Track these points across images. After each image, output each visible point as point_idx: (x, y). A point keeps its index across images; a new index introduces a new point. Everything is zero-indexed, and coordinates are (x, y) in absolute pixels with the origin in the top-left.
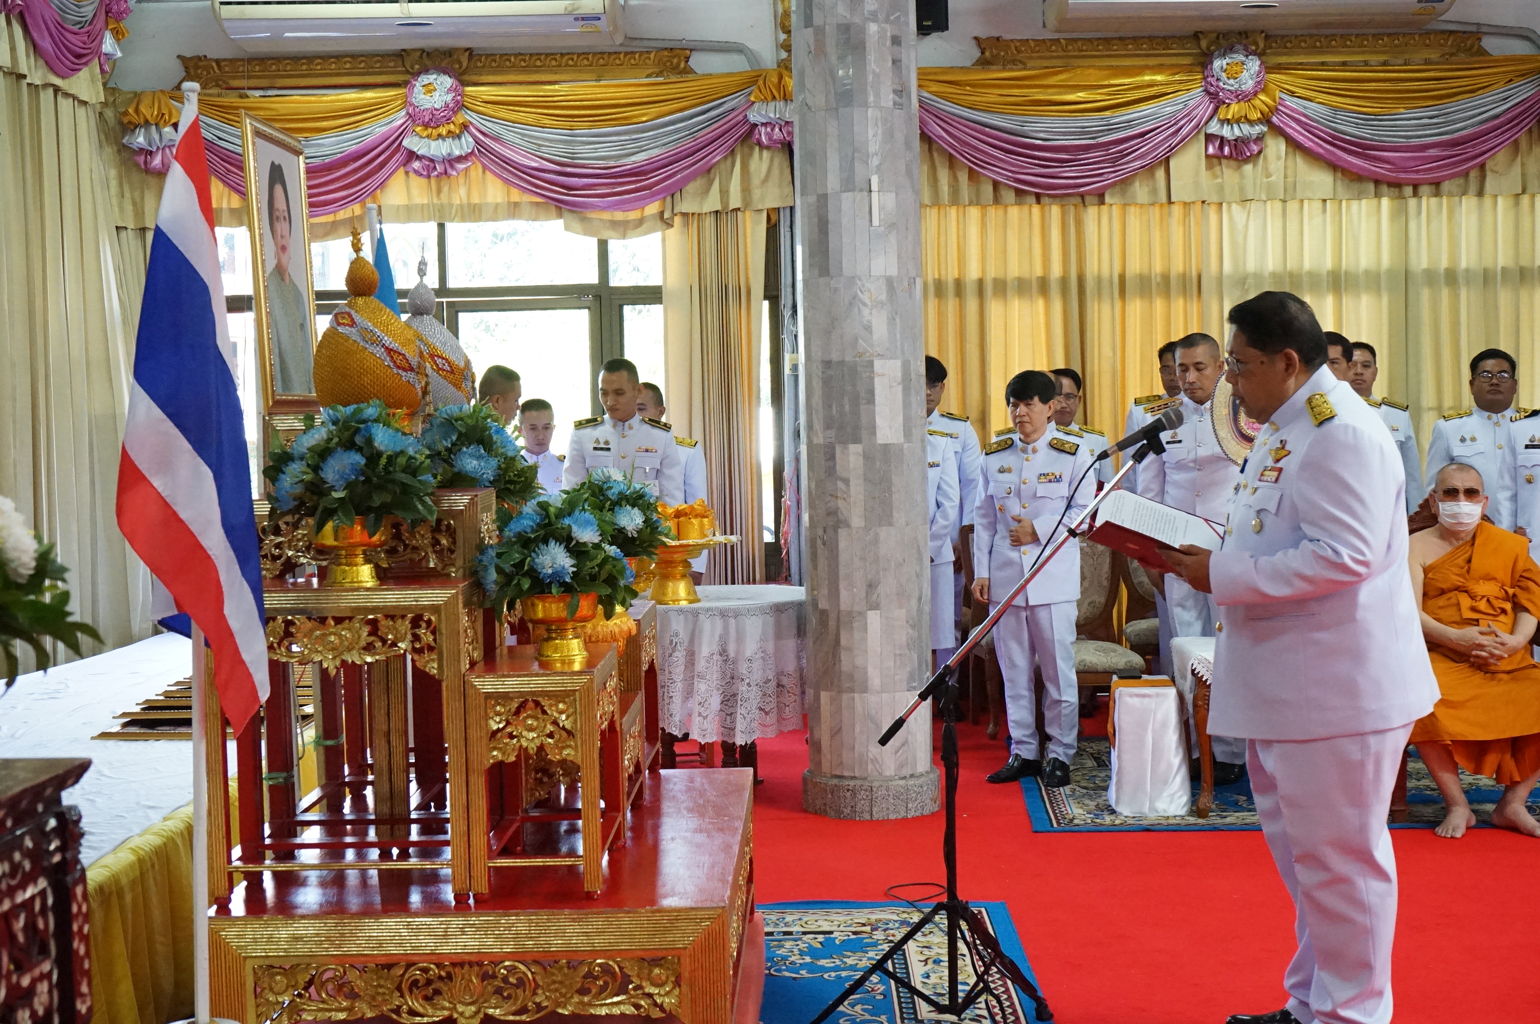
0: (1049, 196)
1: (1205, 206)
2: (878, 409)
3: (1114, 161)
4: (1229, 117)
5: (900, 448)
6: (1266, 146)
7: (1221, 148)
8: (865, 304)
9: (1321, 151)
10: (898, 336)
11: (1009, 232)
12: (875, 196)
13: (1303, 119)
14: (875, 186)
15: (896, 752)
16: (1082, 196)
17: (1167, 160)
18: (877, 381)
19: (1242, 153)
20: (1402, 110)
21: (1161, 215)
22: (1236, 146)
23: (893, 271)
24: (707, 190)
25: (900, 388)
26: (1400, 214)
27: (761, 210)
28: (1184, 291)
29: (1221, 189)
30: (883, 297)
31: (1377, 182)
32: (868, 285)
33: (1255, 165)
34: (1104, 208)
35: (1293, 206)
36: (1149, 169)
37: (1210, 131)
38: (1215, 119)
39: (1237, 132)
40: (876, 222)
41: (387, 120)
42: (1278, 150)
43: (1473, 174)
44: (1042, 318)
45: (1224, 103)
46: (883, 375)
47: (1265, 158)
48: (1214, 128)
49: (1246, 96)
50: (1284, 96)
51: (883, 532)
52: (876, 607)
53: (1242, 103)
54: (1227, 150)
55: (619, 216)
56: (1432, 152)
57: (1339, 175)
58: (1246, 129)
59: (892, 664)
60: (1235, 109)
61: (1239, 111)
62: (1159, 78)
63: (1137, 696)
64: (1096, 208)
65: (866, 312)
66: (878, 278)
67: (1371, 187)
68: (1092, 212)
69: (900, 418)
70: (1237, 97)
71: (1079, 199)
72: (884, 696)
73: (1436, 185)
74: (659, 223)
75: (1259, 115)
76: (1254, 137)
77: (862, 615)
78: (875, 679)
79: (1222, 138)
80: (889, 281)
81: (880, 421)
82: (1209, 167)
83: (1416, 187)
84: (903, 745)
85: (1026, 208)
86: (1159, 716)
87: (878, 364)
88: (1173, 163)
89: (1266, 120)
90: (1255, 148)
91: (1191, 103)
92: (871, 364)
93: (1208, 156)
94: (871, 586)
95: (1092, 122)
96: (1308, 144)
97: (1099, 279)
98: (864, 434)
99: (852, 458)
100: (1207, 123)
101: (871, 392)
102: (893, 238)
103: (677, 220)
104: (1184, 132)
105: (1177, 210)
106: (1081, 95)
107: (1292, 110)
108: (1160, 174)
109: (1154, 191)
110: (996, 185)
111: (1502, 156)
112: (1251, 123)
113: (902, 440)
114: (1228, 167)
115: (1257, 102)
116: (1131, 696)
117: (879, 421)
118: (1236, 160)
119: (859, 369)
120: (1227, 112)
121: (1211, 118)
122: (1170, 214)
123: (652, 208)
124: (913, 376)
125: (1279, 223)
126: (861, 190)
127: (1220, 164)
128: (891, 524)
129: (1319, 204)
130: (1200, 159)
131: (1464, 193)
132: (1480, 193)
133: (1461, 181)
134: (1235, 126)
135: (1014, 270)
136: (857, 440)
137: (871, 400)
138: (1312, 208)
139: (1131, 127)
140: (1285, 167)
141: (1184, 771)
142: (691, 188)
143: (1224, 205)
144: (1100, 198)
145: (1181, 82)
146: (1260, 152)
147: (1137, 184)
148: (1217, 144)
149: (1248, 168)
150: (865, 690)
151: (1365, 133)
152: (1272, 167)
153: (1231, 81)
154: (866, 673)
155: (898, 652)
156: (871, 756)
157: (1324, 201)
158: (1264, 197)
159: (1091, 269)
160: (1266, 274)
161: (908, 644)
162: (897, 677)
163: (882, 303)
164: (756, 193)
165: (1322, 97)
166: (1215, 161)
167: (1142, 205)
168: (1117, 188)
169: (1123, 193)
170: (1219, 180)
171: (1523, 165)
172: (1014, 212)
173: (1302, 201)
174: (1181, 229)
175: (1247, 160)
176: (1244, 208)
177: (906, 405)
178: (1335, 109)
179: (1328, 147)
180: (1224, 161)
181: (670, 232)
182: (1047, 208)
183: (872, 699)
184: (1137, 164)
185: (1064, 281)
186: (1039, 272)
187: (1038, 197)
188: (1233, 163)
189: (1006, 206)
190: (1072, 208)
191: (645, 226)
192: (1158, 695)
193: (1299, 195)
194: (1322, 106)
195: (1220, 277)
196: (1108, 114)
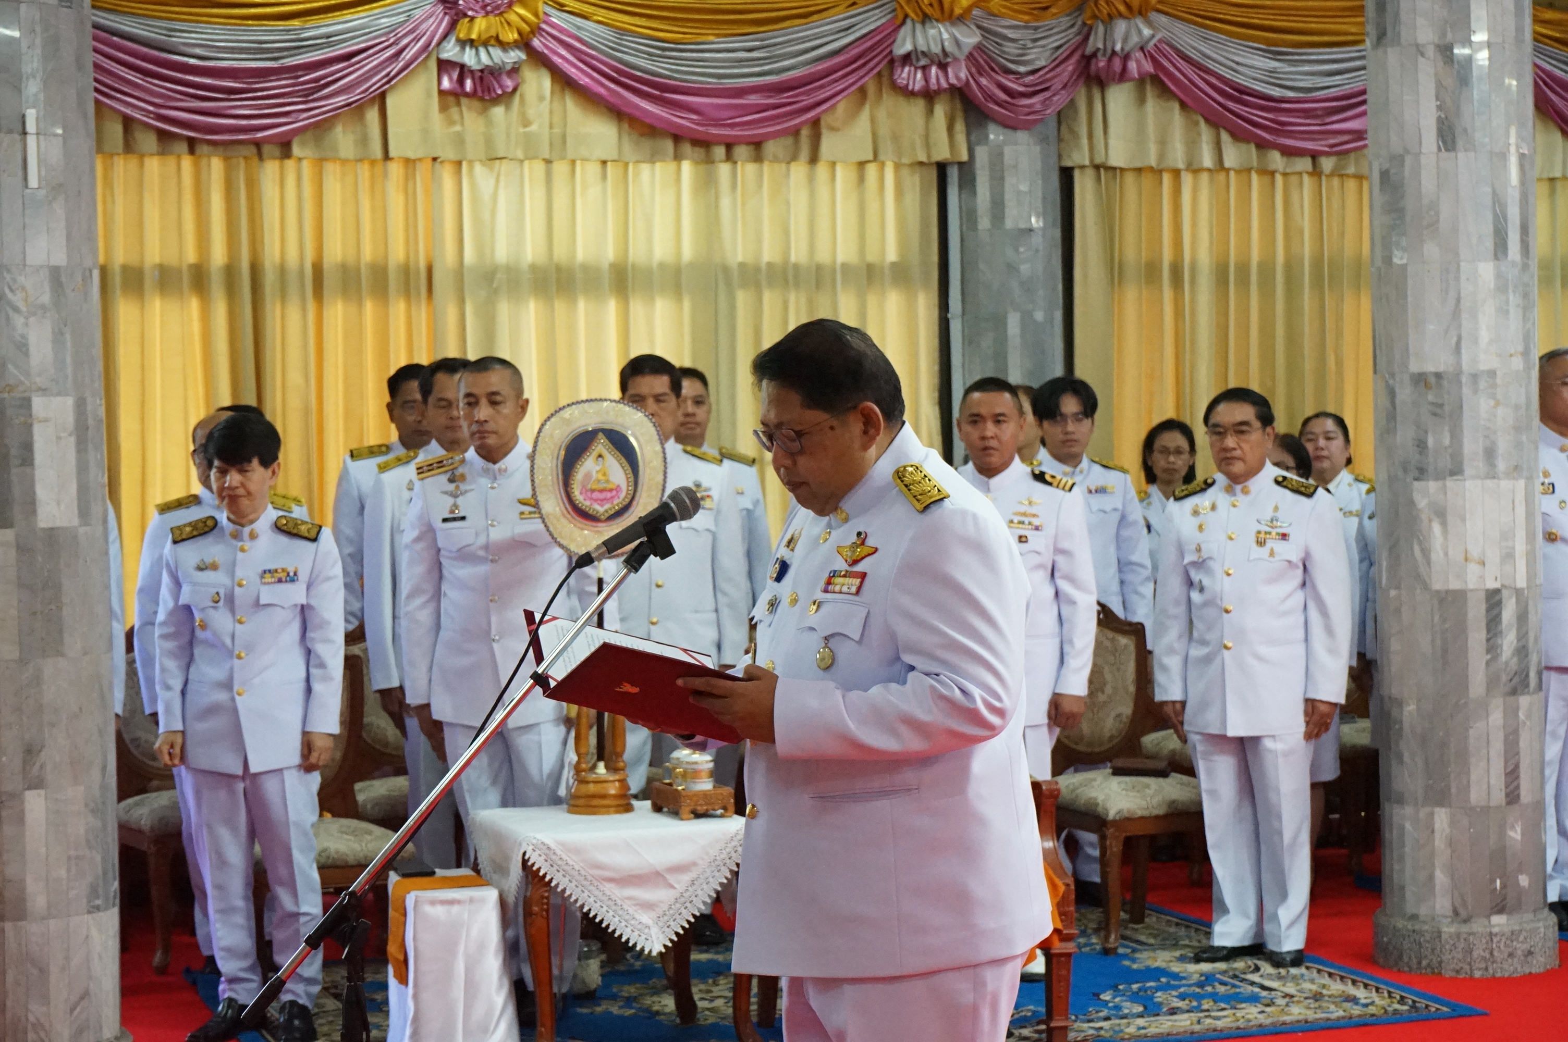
0: (209, 142)
1: (437, 165)
2: (39, 474)
3: (307, 94)
4: (474, 36)
5: (73, 534)
6: (524, 81)
7: (461, 81)
8: (16, 310)
9: (602, 91)
10: (69, 360)
11: (147, 195)
12: (31, 141)
13: (578, 45)
14: (31, 127)
15: (72, 1010)
16: (258, 144)
17: (383, 96)
18: (38, 431)
19: (489, 90)
20: (711, 38)
21: (372, 177)
22: (481, 78)
23: (60, 258)
25: (72, 440)
26: (706, 184)
28: (407, 291)
29: (460, 141)
30: (46, 298)
31: (677, 138)
32: (21, 279)
33: (508, 107)
34: (290, 164)
35: (561, 168)
36: (357, 109)
37: (445, 56)
38: (453, 40)
39: (485, 59)
40: (33, 182)
42: (540, 86)
43: (805, 132)
44: (196, 327)
45: (465, 15)
46: (46, 420)
47: (522, 96)
48: (450, 51)
49: (498, 7)
50: (548, 10)
51: (49, 667)
52: (37, 784)
53: (491, 17)
54: (468, 84)
56: (753, 99)
57: (626, 126)
58: (497, 53)
59: (63, 873)
60: (481, 26)
61: (488, 28)
63: (443, 902)
64: (277, 163)
65: (18, 321)
66: (38, 269)
67: (669, 145)
68: (271, 168)
69: (73, 488)
70: (484, 7)
71: (253, 149)
72: (52, 923)
73: (757, 145)
75: (516, 36)
76: (509, 67)
77: (16, 797)
78: (37, 898)
79: (462, 67)
80: (55, 274)
81: (42, 493)
82: (444, 108)
83: (729, 147)
84: (82, 998)
85: (171, 161)
86: (474, 932)
87: (38, 403)
88: (390, 101)
89: (524, 44)
91: (418, 13)
92: (26, 403)
93: (442, 93)
94: (30, 752)
95: (274, 34)
96: (584, 80)
97: (282, 271)
98: (17, 512)
100: (439, 44)
101: (28, 447)
102: (59, 209)
104: (408, 55)
105: (395, 169)
107: (562, 30)
108: (372, 115)
109: (364, 141)
110: (128, 122)
111: (842, 106)
112: (504, 46)
113: (76, 522)
114: (469, 108)
115: (512, 17)
116: (433, 903)
117: (40, 492)
118: (482, 99)
119: (9, 412)
120: (470, 30)
121: (445, 37)
122: (385, 174)
124: (90, 422)
125: (540, 193)
126: (10, 131)
127: (458, 104)
128: (60, 654)
129: (597, 167)
130: (429, 95)
131: (794, 158)
132: (814, 159)
133: (789, 141)
134: (482, 51)
135: (153, 255)
136: (5, 523)
137: (27, 460)
138: (589, 172)
139: (330, 45)
140: (551, 112)
141: (511, 1011)
143: (464, 164)
144: (285, 147)
146: (515, 89)
147: (339, 129)
148: (455, 75)
149: (498, 111)
150: (21, 914)
151: (661, 67)
152: (531, 112)
154: (23, 890)
155: (72, 853)
156: (32, 1018)
157: (604, 163)
158: (520, 154)
159: (271, 255)
160: (525, 266)
161: (88, 841)
162: (72, 894)
163: (43, 307)
165: (602, 15)
166: (451, 99)
167: (344, 162)
168: (309, 134)
169: (318, 141)
170: (457, 128)
171: (873, 120)
172: (153, 165)
173: (573, 162)
174: (401, 198)
175: (496, 100)
176: (491, 169)
177: (82, 468)
178: (622, 31)
179: (612, 86)
180: (464, 101)
182: (204, 161)
183: (33, 928)
184: (340, 100)
185: (230, 272)
186: (191, 257)
187: (192, 145)
188: (476, 104)
189: (142, 156)
190: (242, 162)
192: (471, 900)
193: (570, 155)
194: (601, 27)
195: (460, 271)
196: (296, 23)
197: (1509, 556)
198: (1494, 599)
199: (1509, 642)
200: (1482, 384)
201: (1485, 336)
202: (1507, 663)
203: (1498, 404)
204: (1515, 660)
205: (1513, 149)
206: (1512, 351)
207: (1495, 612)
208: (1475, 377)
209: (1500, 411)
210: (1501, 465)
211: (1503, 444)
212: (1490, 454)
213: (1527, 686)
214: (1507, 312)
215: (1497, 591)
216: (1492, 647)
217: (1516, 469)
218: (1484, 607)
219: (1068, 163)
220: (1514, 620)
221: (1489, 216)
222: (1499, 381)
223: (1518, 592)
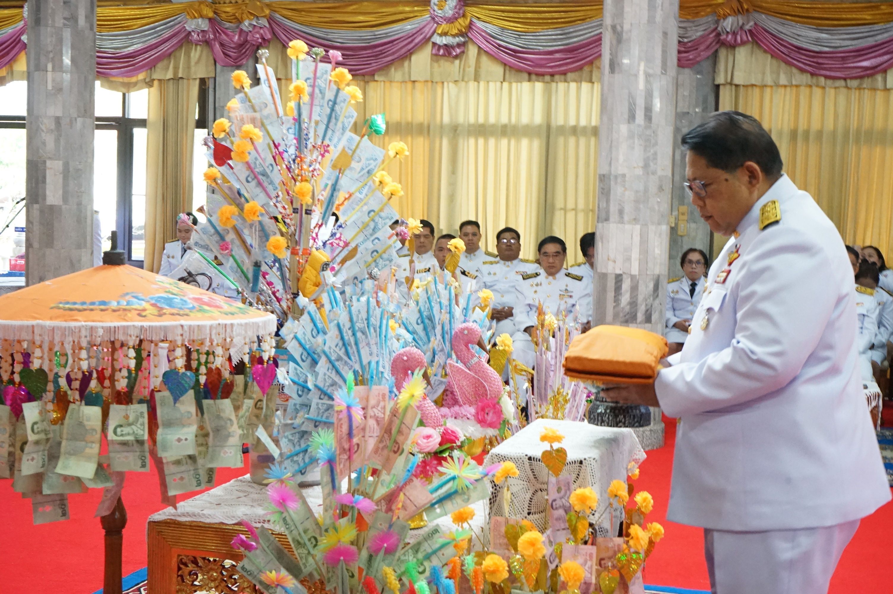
1: (435, 84)
2: (47, 186)
3: (377, 56)
5: (59, 208)
6: (467, 50)
7: (439, 50)
8: (43, 131)
10: (61, 148)
13: (485, 34)
16: (363, 76)
17: (409, 56)
18: (48, 172)
19: (451, 53)
20: (540, 30)
22: (446, 49)
23: (59, 114)
24: (167, 68)
25: (62, 175)
26: (547, 92)
27: (195, 79)
28: (421, 133)
29: (441, 74)
30: (53, 127)
31: (529, 74)
32: (45, 121)
33: (460, 61)
34: (377, 83)
35: (482, 84)
36: (399, 61)
37: (433, 41)
38: (436, 34)
39: (446, 41)
40: (50, 87)
41: (15, 25)
42: (473, 53)
43: (584, 69)
45: (439, 24)
46: (51, 168)
47: (467, 55)
48: (435, 38)
49: (450, 20)
50: (473, 20)
51: (48, 251)
53: (448, 24)
54: (441, 52)
55: (126, 80)
56: (557, 55)
57: (506, 68)
58: (451, 39)
60: (444, 27)
61: (447, 29)
62: (407, 9)
64: (373, 83)
65: (43, 134)
66: (51, 117)
67: (526, 76)
69: (61, 192)
70: (445, 20)
73: (564, 75)
74: (145, 85)
75: (458, 31)
76: (455, 44)
79: (440, 44)
82: (433, 61)
83: (552, 76)
87: (49, 163)
88: (412, 58)
89: (463, 34)
90: (458, 51)
91: (423, 23)
92: (45, 162)
93: (432, 54)
95: (366, 34)
96: (488, 50)
98: (40, 200)
99: (35, 211)
100: (431, 36)
101: (44, 177)
103: (156, 83)
104: (417, 41)
106: (361, 18)
107: (479, 29)
109: (403, 74)
112: (454, 36)
113: (61, 203)
115: (457, 24)
117: (48, 193)
118: (449, 57)
119: (39, 165)
121: (433, 33)
123: (141, 76)
127: (440, 59)
128: (52, 247)
129: (498, 84)
130: (428, 56)
131: (581, 80)
132: (591, 81)
133: (578, 73)
136: (37, 202)
137: (44, 182)
138: (494, 86)
139: (387, 37)
140: (477, 61)
142: (160, 65)
143: (445, 83)
144: (372, 77)
145: (418, 11)
146: (463, 52)
147: (392, 69)
148: (437, 48)
149: (457, 62)
151: (521, 42)
152: (469, 61)
153: (440, 12)
158: (465, 79)
160: (468, 124)
163: (52, 131)
164: (193, 69)
165: (496, 22)
166: (438, 58)
167: (399, 82)
168: (381, 72)
169: (386, 74)
170: (441, 69)
173: (488, 81)
175: (455, 58)
176: (456, 85)
177: (66, 185)
178: (503, 29)
179: (497, 51)
180: (442, 58)
181: (152, 89)
184: (390, 58)
188: (447, 59)
191: (138, 85)
193: (486, 78)
194: (495, 27)
195: (442, 126)
196: (375, 29)
197: (628, 259)
198: (619, 279)
199: (625, 299)
200: (619, 180)
201: (621, 158)
202: (623, 308)
203: (626, 189)
204: (628, 307)
205: (641, 73)
206: (635, 165)
207: (619, 284)
208: (616, 177)
209: (627, 193)
210: (626, 218)
211: (628, 208)
212: (621, 212)
213: (636, 319)
214: (633, 148)
215: (620, 275)
216: (617, 300)
217: (636, 220)
218: (614, 281)
219: (717, 83)
220: (629, 289)
221: (626, 104)
222: (627, 179)
223: (633, 277)
